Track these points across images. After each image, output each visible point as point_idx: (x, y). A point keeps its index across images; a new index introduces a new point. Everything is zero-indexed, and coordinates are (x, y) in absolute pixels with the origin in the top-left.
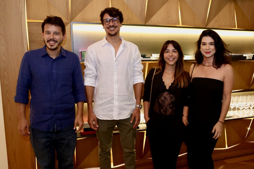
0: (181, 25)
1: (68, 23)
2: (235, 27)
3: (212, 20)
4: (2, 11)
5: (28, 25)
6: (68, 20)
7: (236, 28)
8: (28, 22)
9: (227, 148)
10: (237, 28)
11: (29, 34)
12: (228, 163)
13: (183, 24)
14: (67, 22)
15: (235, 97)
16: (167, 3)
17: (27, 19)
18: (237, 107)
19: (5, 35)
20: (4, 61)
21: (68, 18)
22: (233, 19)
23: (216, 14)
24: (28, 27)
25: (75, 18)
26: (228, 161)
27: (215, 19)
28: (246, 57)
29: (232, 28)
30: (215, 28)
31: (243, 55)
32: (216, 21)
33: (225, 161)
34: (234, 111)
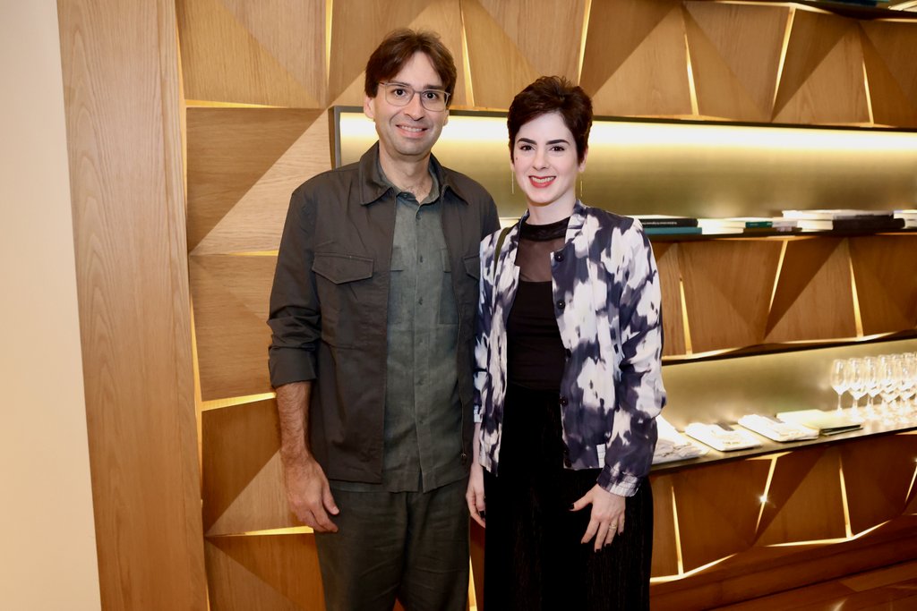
0: (696, 115)
1: (318, 110)
2: (868, 120)
3: (790, 97)
4: (89, 71)
5: (189, 120)
6: (318, 100)
7: (871, 124)
8: (188, 109)
9: (850, 537)
10: (875, 122)
11: (189, 150)
12: (857, 589)
13: (702, 111)
14: (317, 107)
15: (849, 363)
16: (646, 40)
17: (185, 98)
18: (873, 394)
19: (100, 155)
20: (95, 251)
21: (319, 94)
22: (858, 93)
23: (803, 77)
24: (188, 127)
25: (343, 91)
26: (858, 584)
27: (799, 93)
28: (901, 221)
29: (856, 121)
30: (801, 123)
31: (892, 216)
32: (805, 100)
33: (848, 582)
34: (861, 408)
